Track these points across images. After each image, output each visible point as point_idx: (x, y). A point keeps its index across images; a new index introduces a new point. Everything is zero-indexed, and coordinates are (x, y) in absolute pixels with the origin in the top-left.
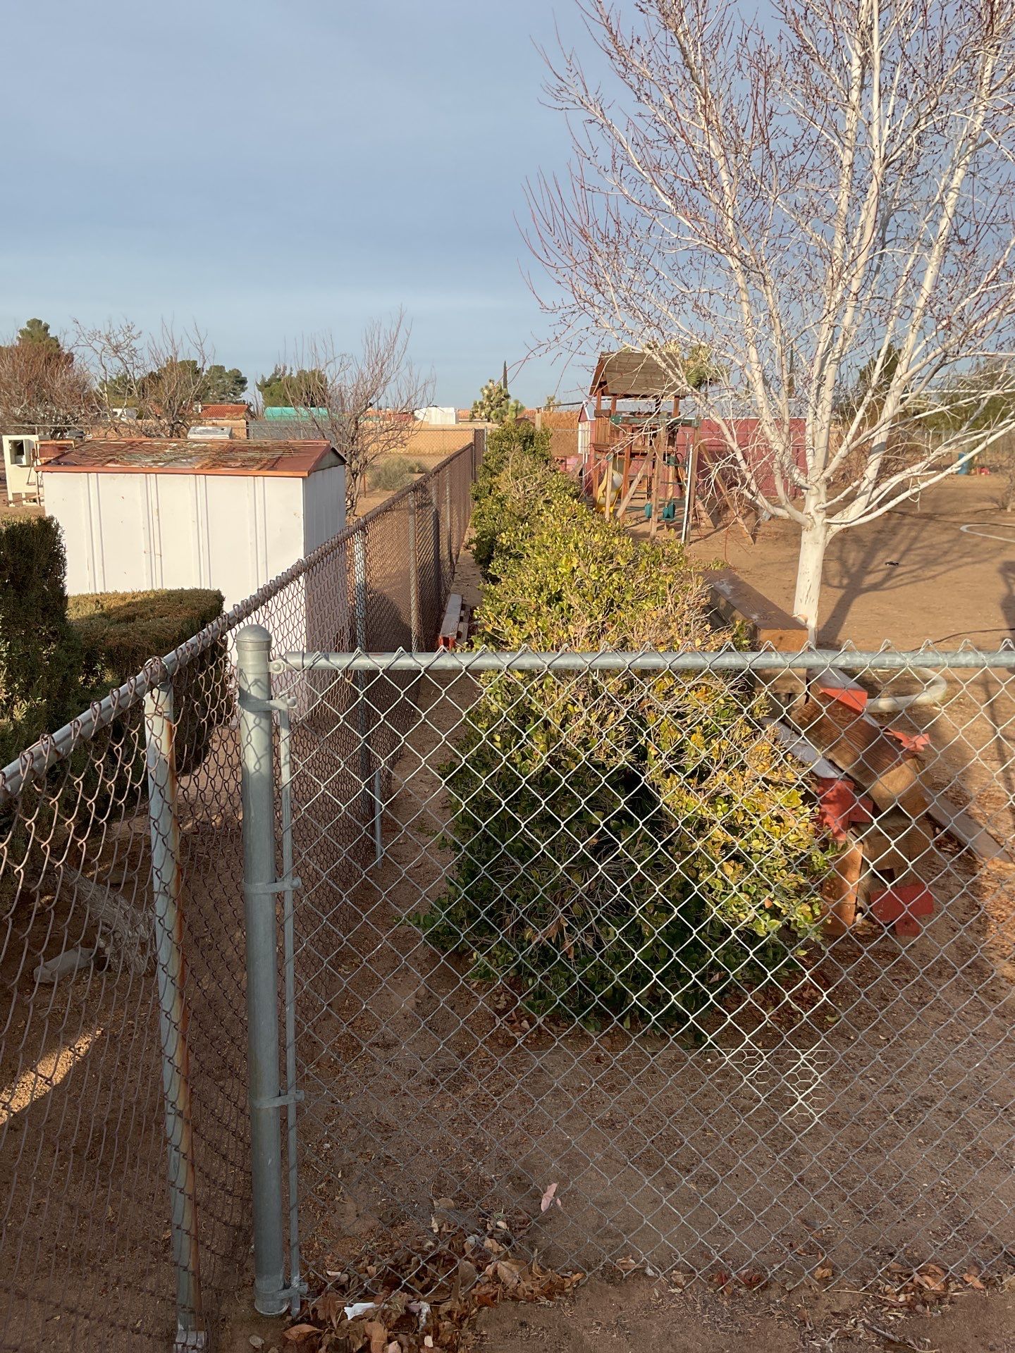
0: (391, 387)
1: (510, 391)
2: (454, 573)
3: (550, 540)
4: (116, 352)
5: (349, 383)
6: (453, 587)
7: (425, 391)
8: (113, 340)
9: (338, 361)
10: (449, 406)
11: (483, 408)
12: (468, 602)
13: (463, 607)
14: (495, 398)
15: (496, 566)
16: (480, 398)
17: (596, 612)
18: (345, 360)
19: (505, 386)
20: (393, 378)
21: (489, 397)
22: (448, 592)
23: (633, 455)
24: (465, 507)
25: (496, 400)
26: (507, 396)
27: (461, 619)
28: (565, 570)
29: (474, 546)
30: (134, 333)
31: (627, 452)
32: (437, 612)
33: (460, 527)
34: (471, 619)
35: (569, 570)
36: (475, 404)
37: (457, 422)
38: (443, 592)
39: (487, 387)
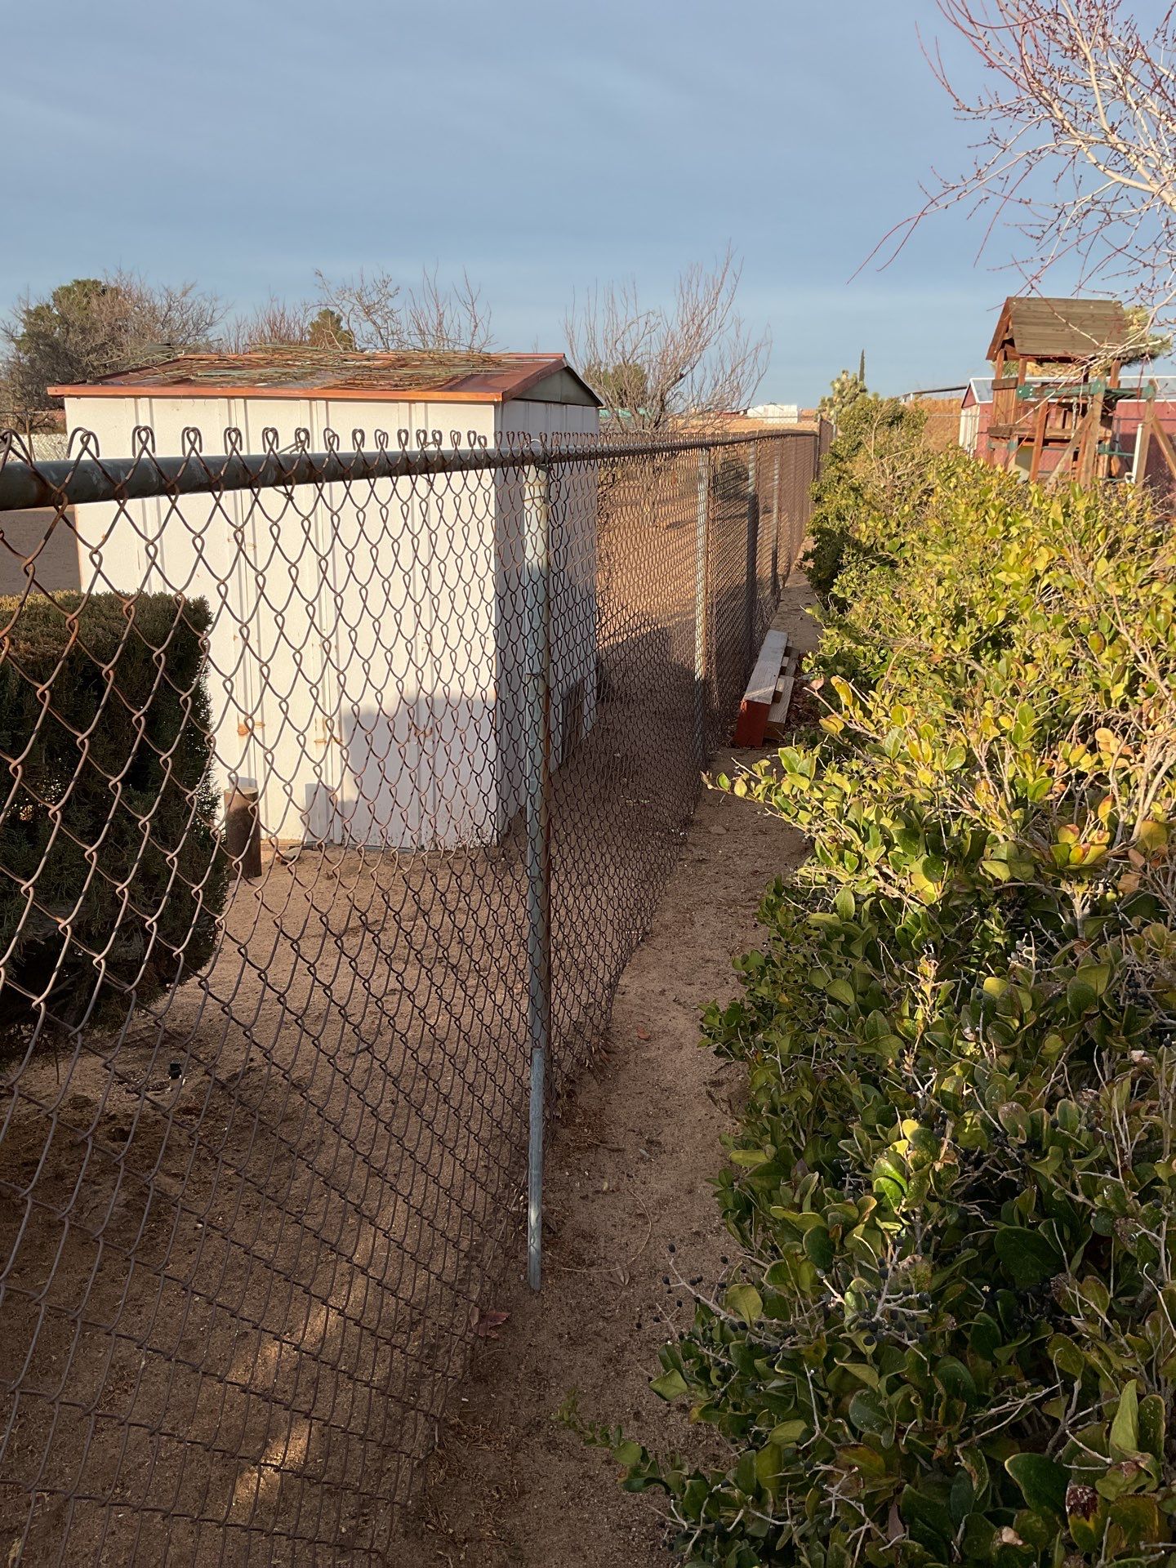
0: (711, 352)
1: (867, 383)
2: (779, 601)
3: (973, 516)
4: (368, 314)
5: (656, 350)
6: (776, 621)
7: (756, 358)
8: (365, 299)
9: (642, 321)
10: (790, 403)
11: (832, 406)
12: (798, 645)
13: (787, 652)
14: (849, 393)
15: (844, 584)
16: (829, 394)
17: (1107, 677)
18: (653, 320)
19: (862, 377)
20: (713, 339)
21: (840, 392)
22: (766, 629)
23: (1046, 442)
24: (801, 512)
25: (849, 396)
26: (864, 390)
27: (783, 671)
28: (1015, 577)
29: (810, 564)
30: (391, 289)
31: (1038, 437)
32: (746, 658)
33: (791, 537)
34: (798, 671)
35: (1026, 575)
36: (823, 401)
37: (799, 421)
38: (759, 627)
39: (839, 380)
